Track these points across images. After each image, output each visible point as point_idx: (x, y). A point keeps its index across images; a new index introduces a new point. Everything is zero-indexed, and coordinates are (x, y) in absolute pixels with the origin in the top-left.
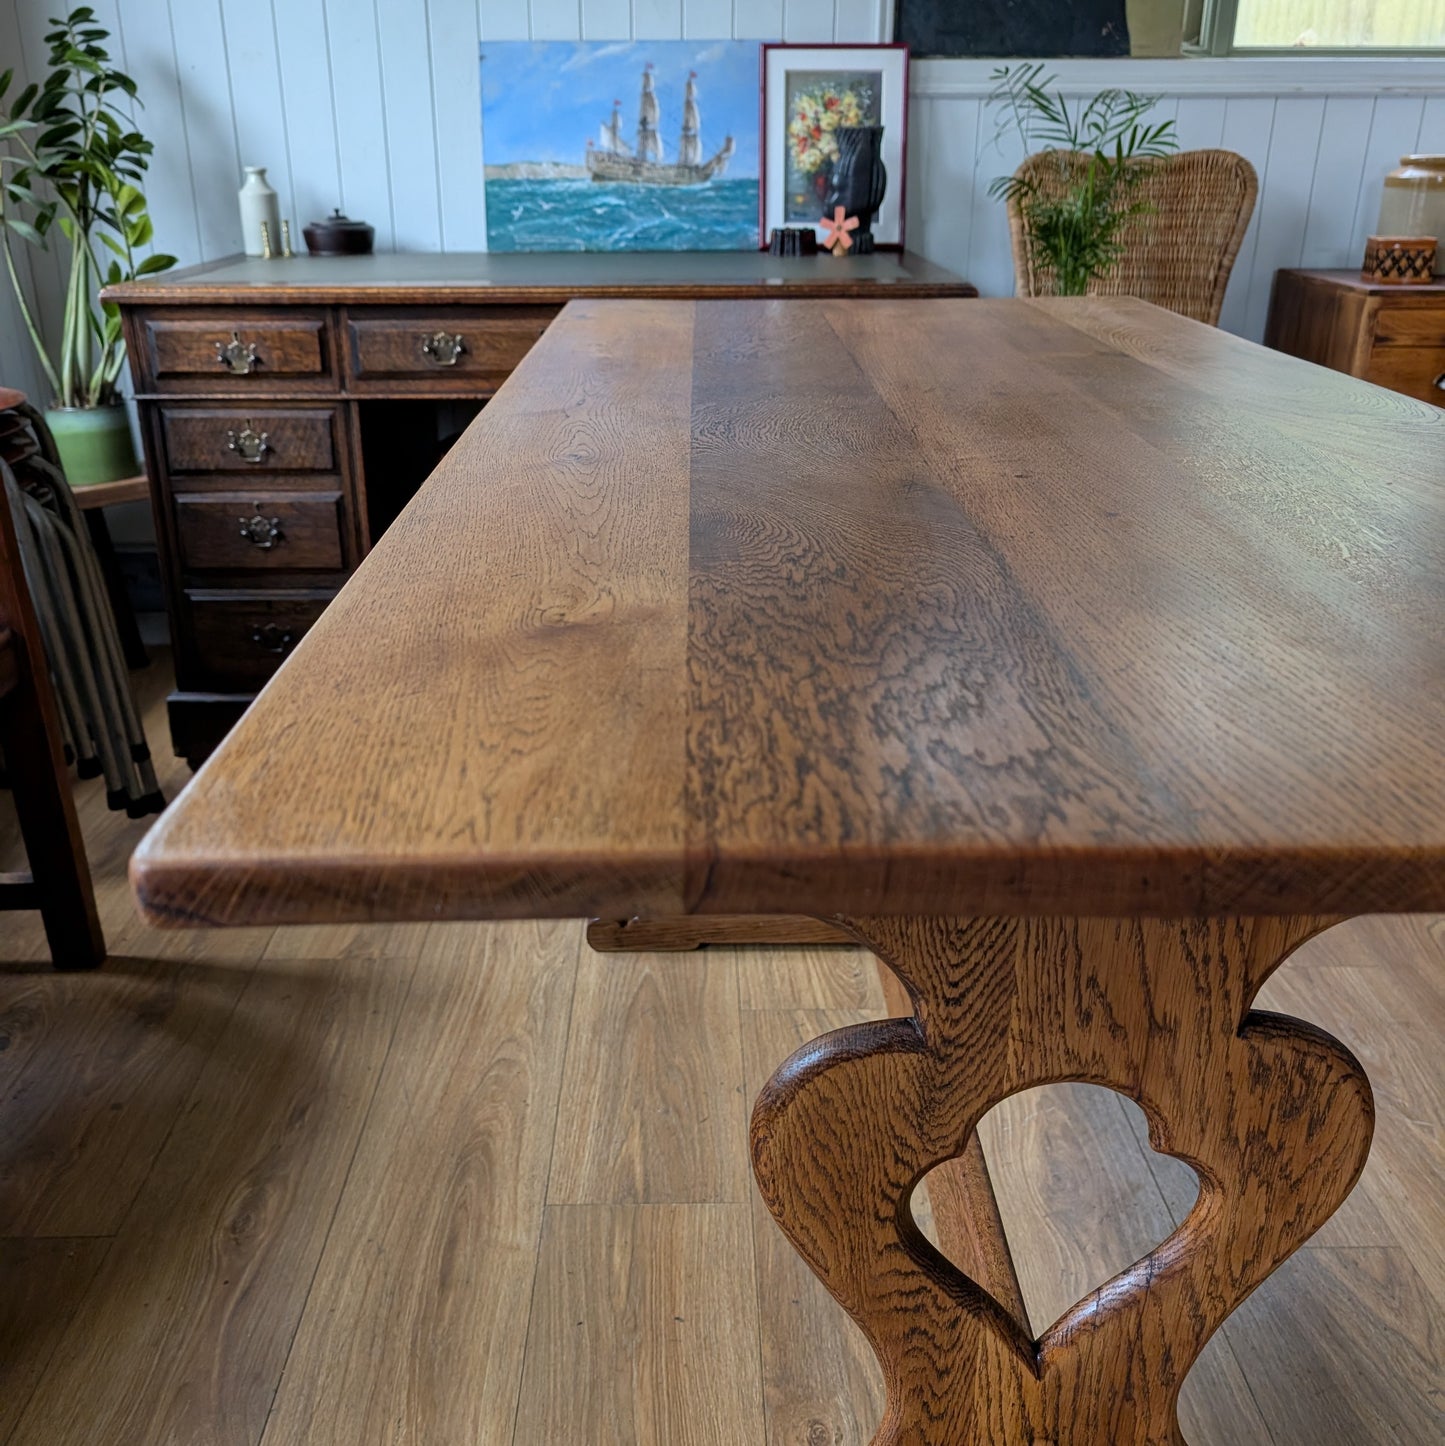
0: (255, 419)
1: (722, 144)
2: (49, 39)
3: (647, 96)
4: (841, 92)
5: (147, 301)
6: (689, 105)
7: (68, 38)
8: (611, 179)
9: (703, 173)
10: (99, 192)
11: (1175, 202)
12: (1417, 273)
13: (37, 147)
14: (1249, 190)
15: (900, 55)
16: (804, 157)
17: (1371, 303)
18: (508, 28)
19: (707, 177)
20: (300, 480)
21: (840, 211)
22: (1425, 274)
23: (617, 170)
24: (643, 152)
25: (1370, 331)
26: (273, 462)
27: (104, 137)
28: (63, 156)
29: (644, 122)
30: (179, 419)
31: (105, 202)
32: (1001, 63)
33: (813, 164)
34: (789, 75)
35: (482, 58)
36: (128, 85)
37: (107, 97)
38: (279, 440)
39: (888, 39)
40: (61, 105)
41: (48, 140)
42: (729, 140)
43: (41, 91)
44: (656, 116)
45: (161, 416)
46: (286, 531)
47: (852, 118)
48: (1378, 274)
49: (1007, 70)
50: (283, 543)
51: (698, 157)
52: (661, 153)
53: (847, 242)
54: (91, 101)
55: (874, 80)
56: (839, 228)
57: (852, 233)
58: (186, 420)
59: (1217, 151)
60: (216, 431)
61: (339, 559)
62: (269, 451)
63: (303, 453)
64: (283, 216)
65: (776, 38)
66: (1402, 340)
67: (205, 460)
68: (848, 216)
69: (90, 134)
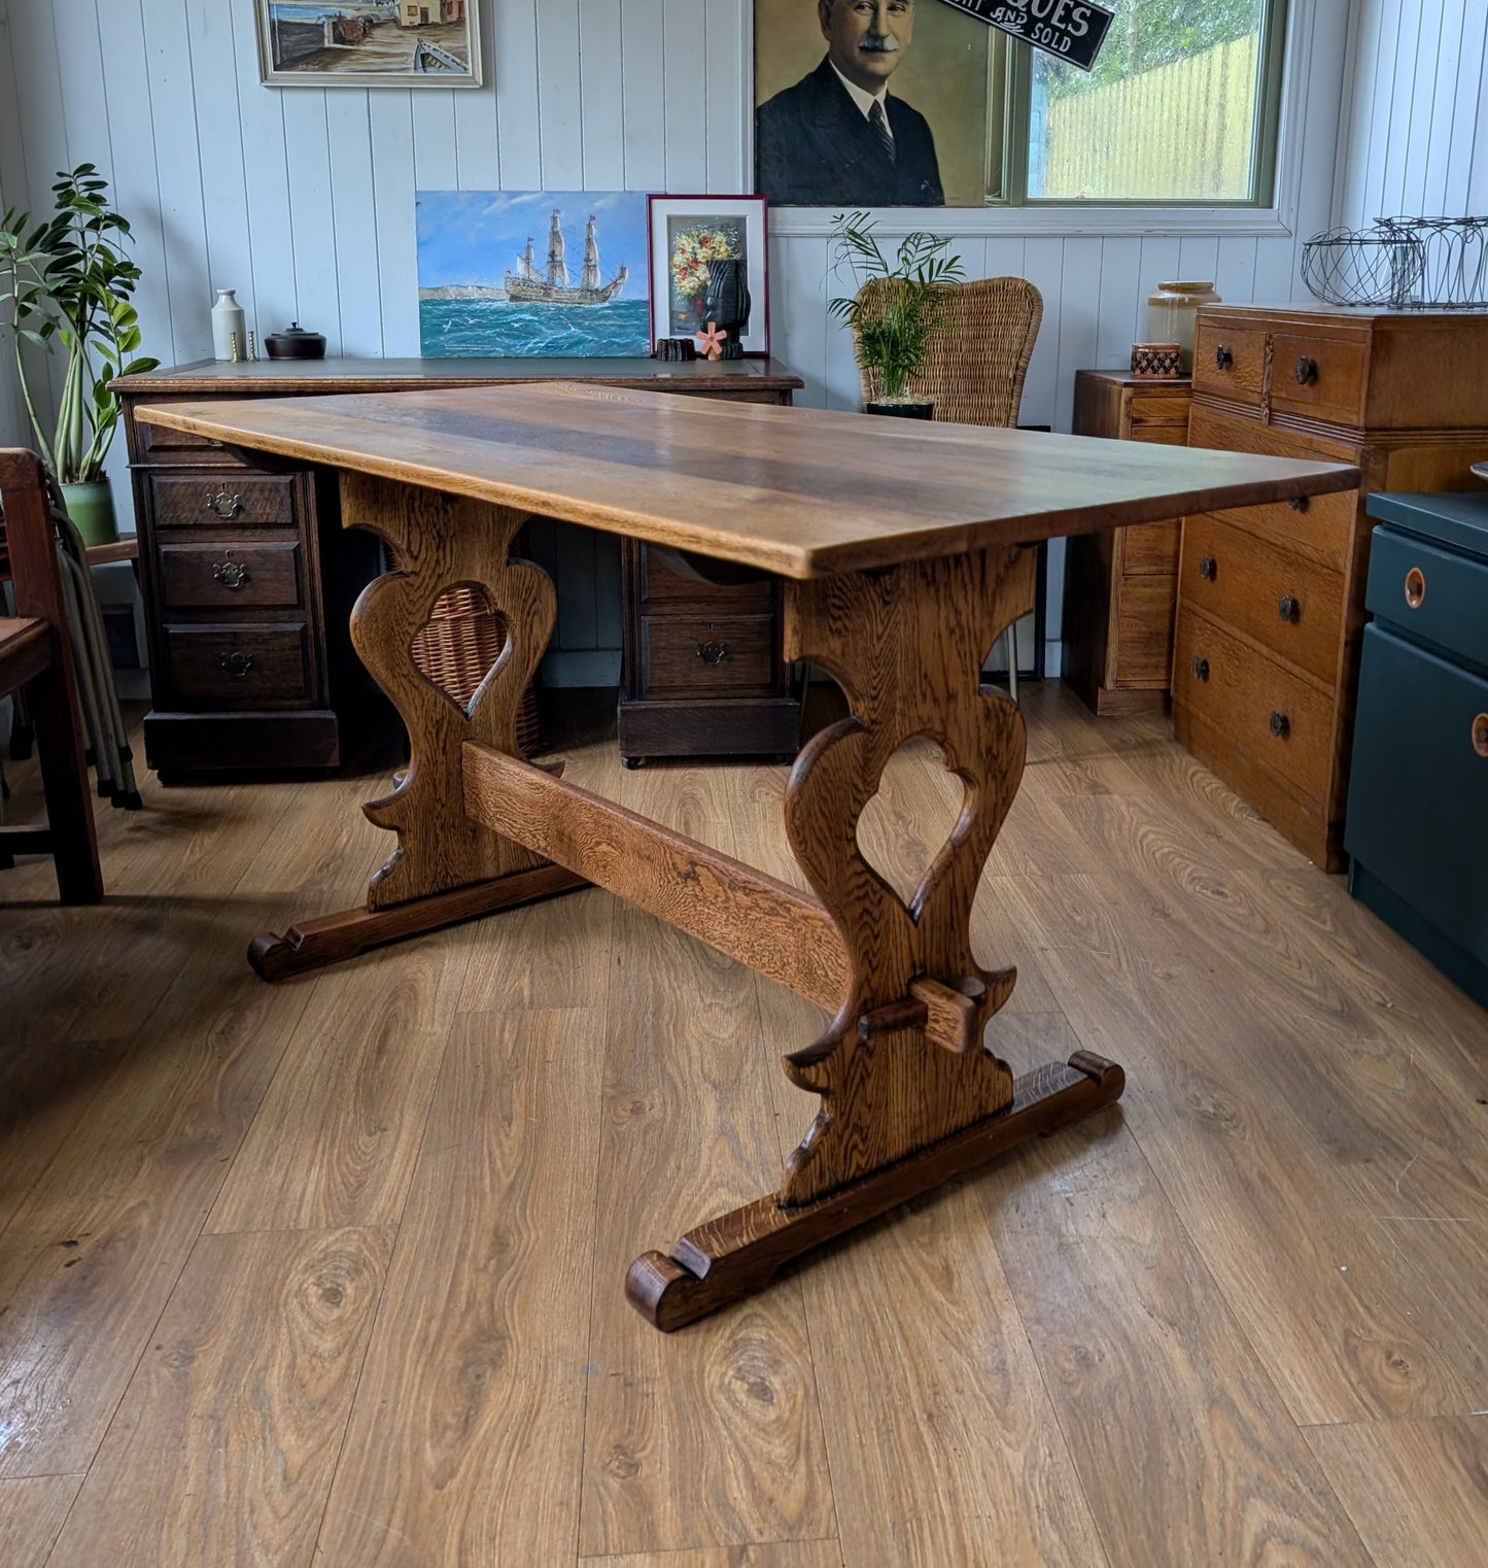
0: (229, 483)
1: (618, 273)
2: (55, 188)
3: (555, 234)
4: (713, 232)
5: (144, 390)
6: (589, 241)
7: (73, 187)
8: (527, 300)
9: (602, 295)
10: (93, 309)
11: (980, 319)
12: (1167, 371)
13: (46, 273)
14: (1036, 308)
15: (759, 204)
16: (684, 283)
17: (1126, 392)
18: (440, 180)
19: (605, 299)
20: (265, 532)
21: (712, 326)
22: (1173, 371)
23: (530, 292)
24: (552, 279)
25: (1128, 415)
26: (242, 518)
27: (101, 264)
28: (67, 280)
29: (552, 254)
30: (166, 484)
31: (99, 317)
32: (838, 211)
33: (692, 289)
34: (670, 219)
35: (417, 204)
36: (123, 225)
37: (105, 233)
38: (248, 500)
39: (750, 192)
40: (65, 240)
41: (55, 268)
42: (623, 269)
43: (50, 229)
44: (562, 251)
45: (151, 481)
46: (253, 575)
47: (723, 252)
48: (1138, 372)
49: (843, 216)
50: (248, 584)
51: (598, 282)
52: (566, 279)
53: (718, 349)
54: (91, 237)
55: (739, 223)
56: (712, 339)
57: (722, 343)
58: (173, 485)
59: (1011, 278)
60: (196, 493)
61: (295, 597)
62: (239, 509)
63: (268, 510)
64: (248, 329)
65: (660, 190)
66: (1153, 422)
67: (186, 517)
68: (717, 330)
69: (89, 264)
